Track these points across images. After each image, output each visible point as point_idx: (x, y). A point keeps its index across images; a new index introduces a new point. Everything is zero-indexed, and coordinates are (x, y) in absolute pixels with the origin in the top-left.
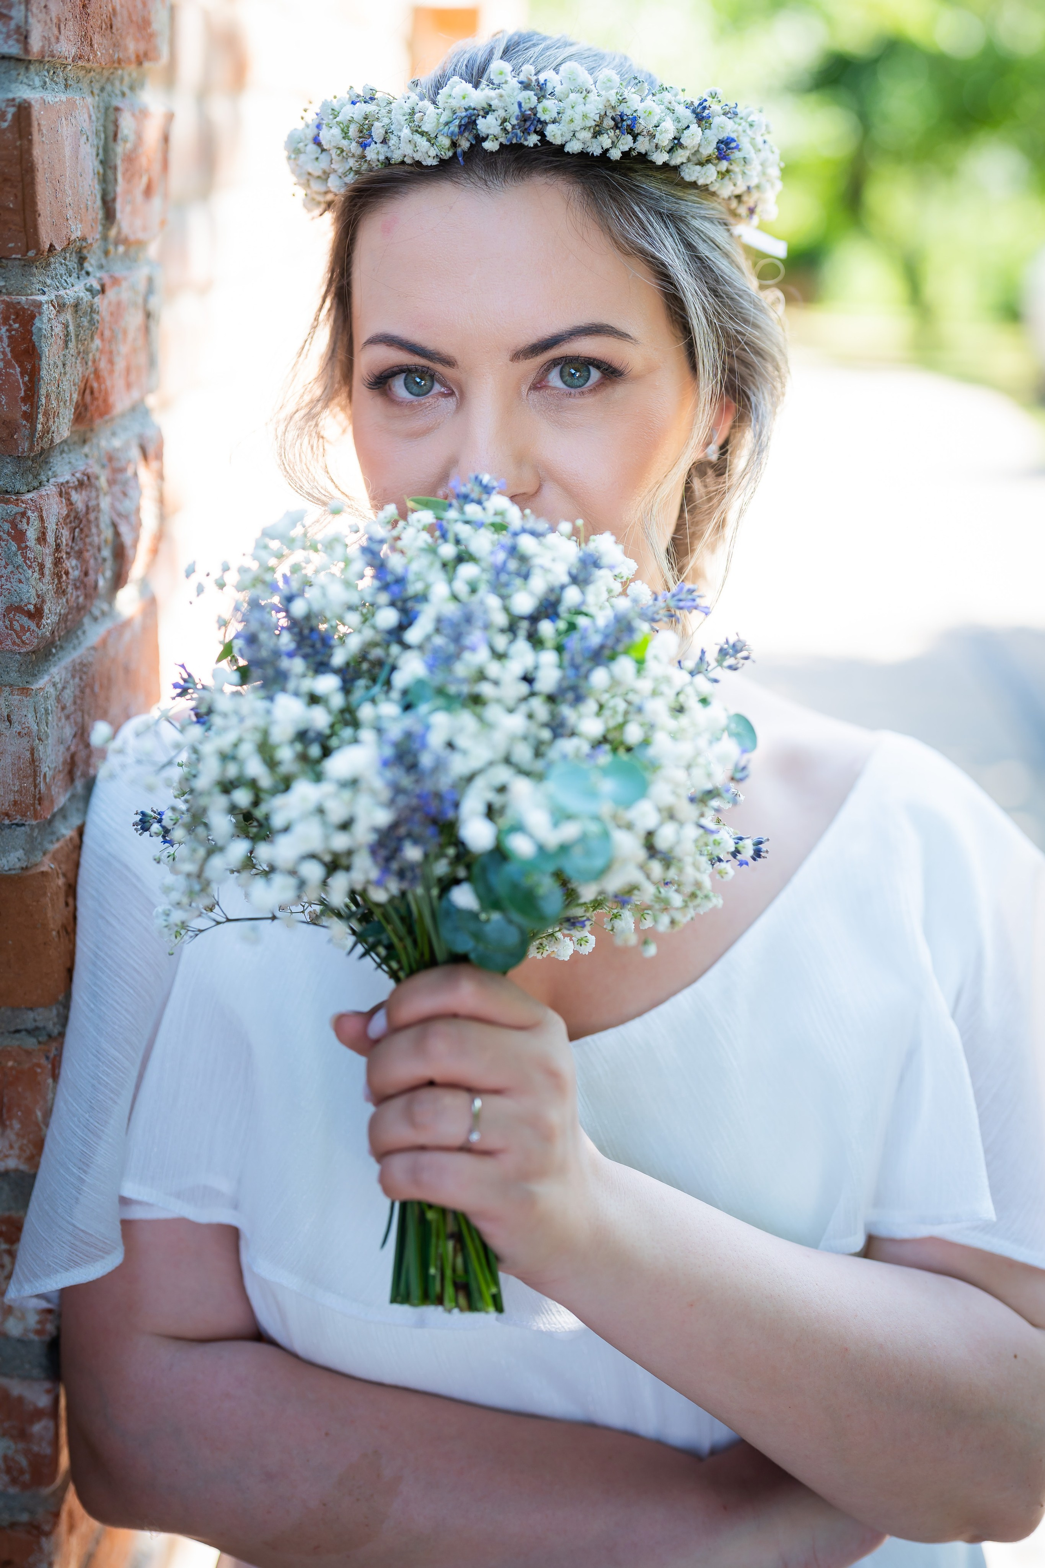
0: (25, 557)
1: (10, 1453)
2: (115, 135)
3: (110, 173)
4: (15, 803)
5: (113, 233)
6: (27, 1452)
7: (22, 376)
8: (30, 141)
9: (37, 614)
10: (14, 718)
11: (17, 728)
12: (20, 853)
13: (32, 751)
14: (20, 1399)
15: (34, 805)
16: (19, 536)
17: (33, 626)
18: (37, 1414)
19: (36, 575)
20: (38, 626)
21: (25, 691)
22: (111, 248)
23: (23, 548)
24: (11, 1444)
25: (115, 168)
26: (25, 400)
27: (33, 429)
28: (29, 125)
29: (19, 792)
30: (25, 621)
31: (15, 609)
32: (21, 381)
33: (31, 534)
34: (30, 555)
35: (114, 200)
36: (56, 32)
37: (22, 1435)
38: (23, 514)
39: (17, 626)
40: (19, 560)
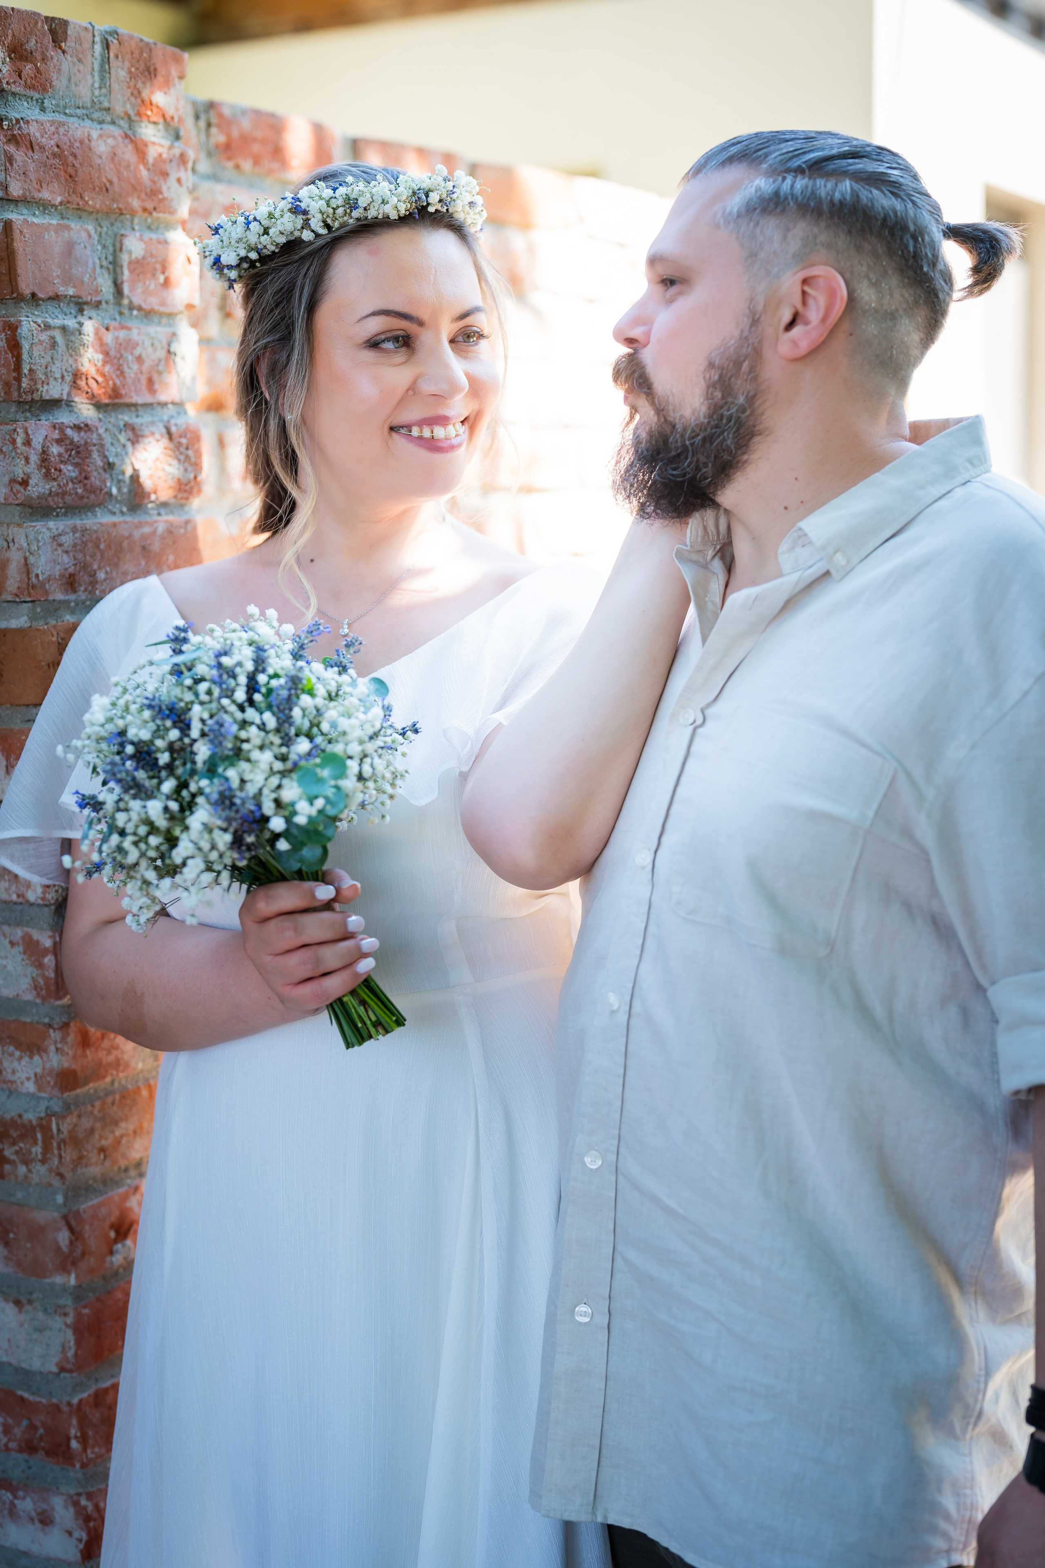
0: (16, 453)
1: (34, 975)
2: (121, 249)
3: (118, 270)
4: (19, 588)
5: (126, 302)
6: (43, 976)
7: (12, 357)
8: (12, 239)
9: (25, 483)
10: (15, 540)
11: (17, 545)
12: (25, 618)
13: (26, 559)
14: (38, 942)
15: (28, 589)
16: (14, 442)
17: (22, 490)
18: (46, 952)
19: (23, 462)
20: (25, 490)
21: (19, 525)
22: (126, 311)
23: (15, 448)
24: (35, 970)
25: (122, 266)
26: (14, 370)
27: (20, 386)
28: (11, 230)
29: (20, 581)
30: (18, 487)
31: (13, 481)
32: (12, 361)
33: (19, 441)
34: (19, 451)
35: (122, 283)
36: (38, 187)
37: (40, 966)
38: (15, 430)
39: (14, 490)
40: (13, 454)
